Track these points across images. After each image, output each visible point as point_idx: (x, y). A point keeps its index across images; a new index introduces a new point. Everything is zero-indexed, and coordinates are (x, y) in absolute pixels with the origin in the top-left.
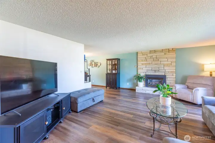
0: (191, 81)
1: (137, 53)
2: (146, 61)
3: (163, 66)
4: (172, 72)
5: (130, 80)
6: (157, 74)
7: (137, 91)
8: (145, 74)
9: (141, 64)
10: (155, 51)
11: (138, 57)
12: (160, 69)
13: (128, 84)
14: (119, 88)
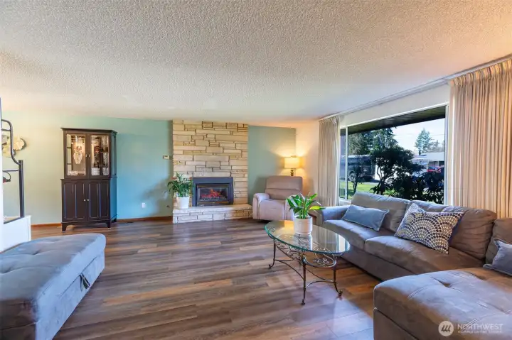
0: (274, 186)
1: (171, 123)
2: (195, 144)
3: (227, 158)
4: (242, 170)
5: (149, 195)
6: (217, 174)
7: (175, 220)
8: (191, 176)
9: (182, 152)
10: (213, 125)
11: (174, 133)
12: (222, 164)
13: (143, 205)
14: (115, 220)
